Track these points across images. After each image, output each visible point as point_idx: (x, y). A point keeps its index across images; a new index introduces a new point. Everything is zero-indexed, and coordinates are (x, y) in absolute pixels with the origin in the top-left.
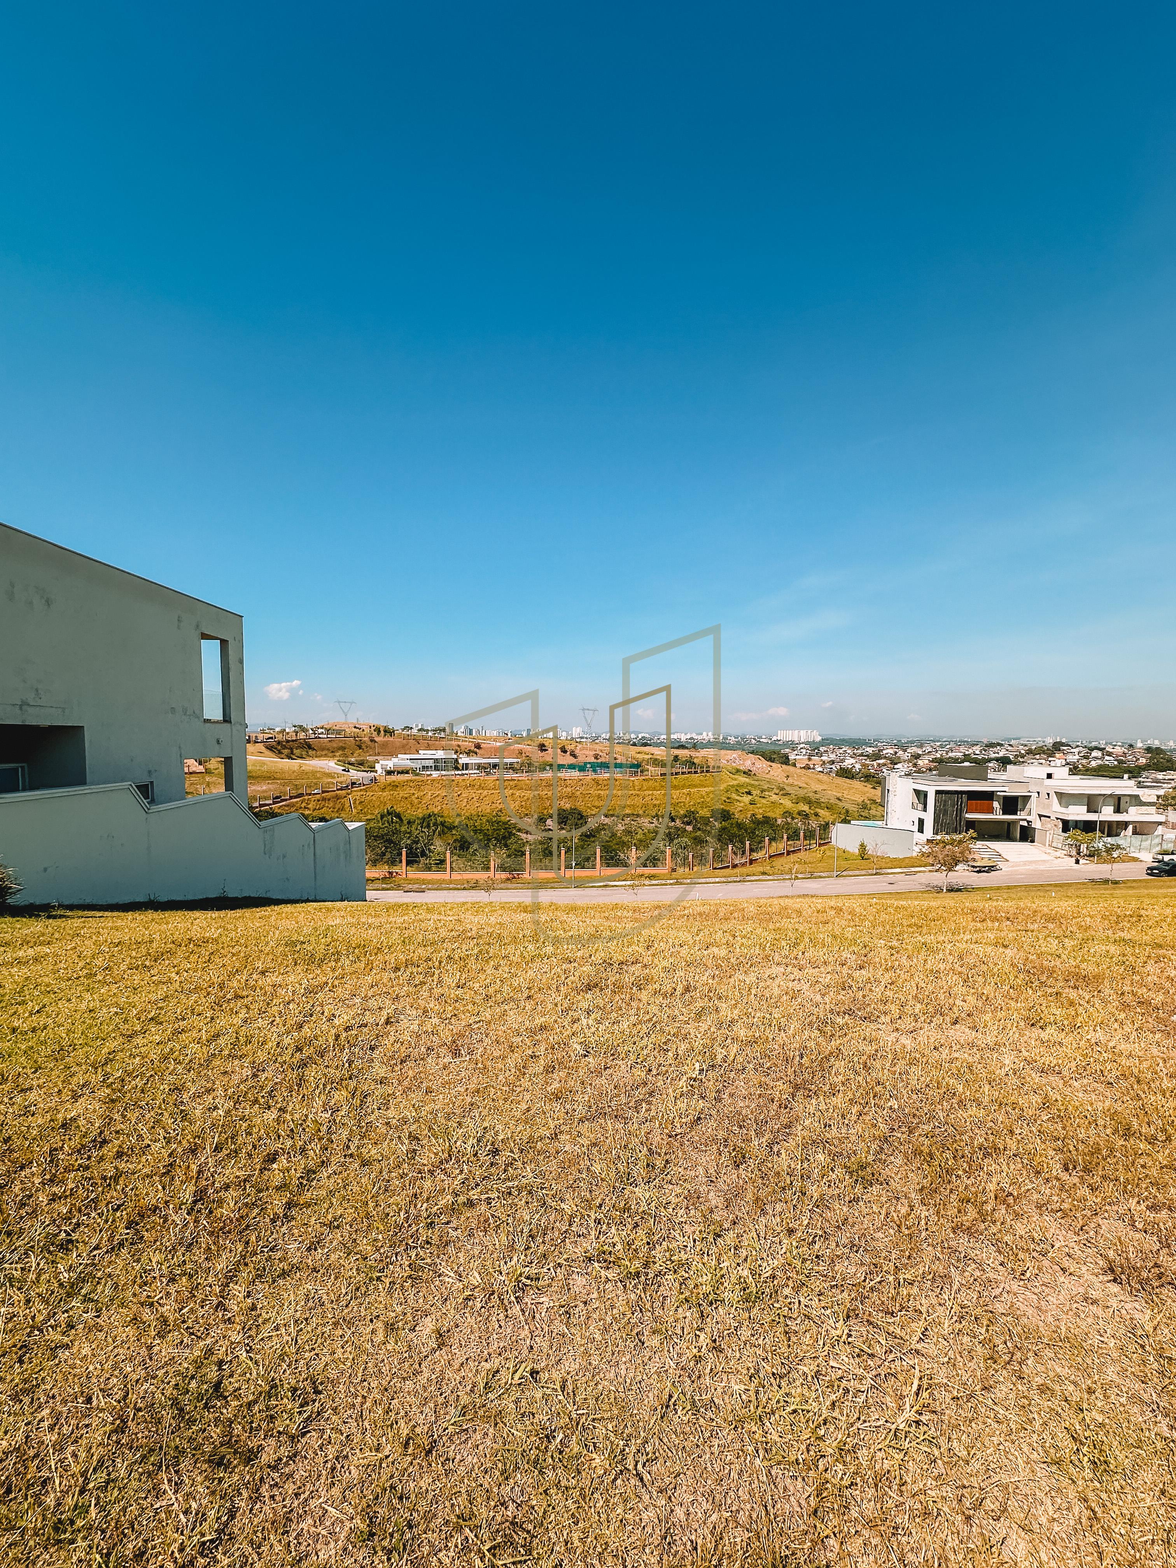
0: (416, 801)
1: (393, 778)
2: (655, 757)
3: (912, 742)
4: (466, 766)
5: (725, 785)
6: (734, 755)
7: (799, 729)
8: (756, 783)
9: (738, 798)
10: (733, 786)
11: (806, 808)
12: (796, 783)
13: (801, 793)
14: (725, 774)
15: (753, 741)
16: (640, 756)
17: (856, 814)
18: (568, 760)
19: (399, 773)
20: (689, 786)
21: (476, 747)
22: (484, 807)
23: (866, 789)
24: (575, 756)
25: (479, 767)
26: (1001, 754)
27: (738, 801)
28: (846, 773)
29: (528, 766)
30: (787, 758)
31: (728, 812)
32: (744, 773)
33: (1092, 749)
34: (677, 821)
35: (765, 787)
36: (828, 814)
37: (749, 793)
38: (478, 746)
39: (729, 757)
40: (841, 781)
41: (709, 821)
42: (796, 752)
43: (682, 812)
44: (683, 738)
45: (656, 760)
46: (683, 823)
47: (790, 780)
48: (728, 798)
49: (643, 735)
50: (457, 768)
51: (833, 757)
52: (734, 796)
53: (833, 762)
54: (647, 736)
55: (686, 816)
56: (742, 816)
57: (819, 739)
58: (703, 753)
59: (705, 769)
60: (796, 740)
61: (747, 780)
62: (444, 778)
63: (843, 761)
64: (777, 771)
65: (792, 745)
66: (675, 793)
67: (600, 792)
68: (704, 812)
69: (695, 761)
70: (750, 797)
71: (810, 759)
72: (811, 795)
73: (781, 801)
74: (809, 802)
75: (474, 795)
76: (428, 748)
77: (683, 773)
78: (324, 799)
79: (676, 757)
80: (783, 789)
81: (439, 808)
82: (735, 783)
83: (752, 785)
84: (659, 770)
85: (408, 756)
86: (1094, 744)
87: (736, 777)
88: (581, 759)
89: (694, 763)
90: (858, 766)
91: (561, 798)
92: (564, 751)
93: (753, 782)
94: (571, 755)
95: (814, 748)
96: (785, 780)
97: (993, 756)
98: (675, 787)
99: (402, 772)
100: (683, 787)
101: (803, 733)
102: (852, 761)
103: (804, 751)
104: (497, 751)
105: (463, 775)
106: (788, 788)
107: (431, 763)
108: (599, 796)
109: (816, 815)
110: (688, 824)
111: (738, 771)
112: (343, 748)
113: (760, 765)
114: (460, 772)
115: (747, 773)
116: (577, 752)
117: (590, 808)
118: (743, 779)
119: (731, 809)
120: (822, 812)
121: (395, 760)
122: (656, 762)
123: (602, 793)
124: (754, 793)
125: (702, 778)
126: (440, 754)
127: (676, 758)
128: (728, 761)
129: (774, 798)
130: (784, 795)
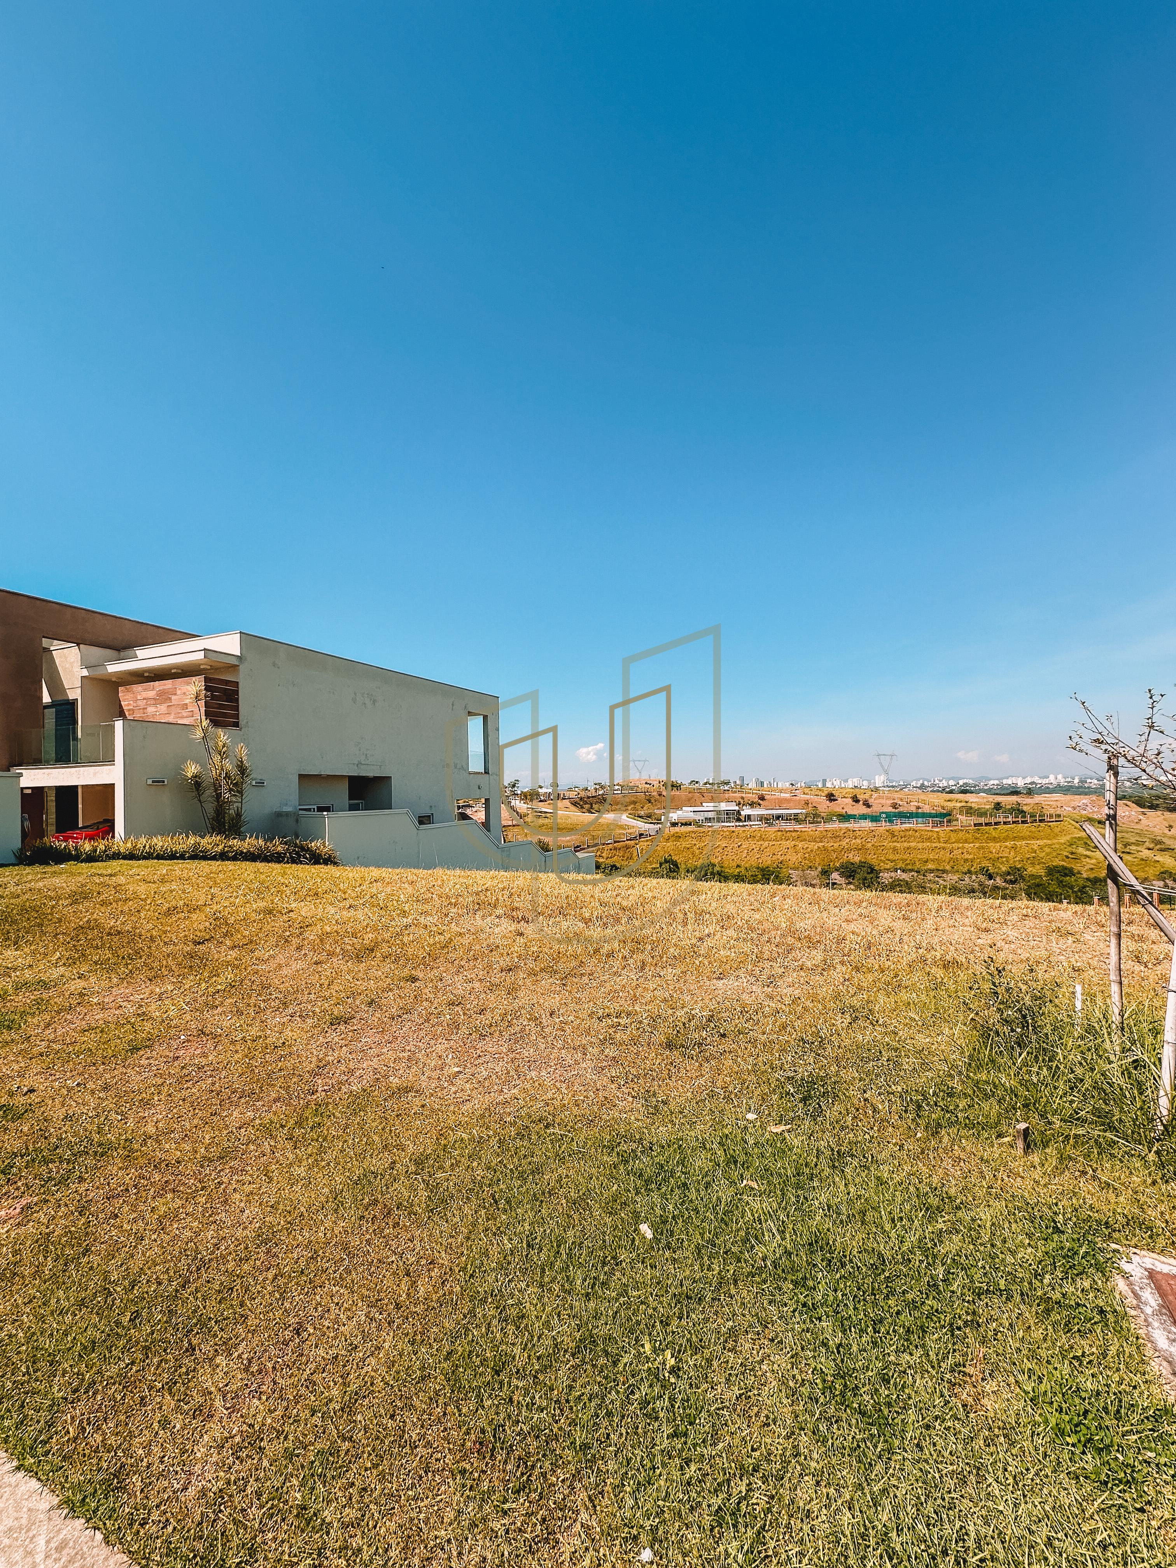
0: (697, 851)
1: (677, 829)
2: (970, 805)
4: (749, 818)
5: (1068, 838)
6: (1084, 800)
9: (1088, 853)
10: (1079, 839)
14: (1068, 824)
15: (1128, 784)
16: (950, 805)
18: (860, 809)
19: (682, 824)
20: (1015, 839)
21: (759, 799)
22: (764, 858)
24: (869, 806)
25: (761, 818)
27: (1087, 856)
29: (815, 817)
32: (1099, 822)
34: (998, 879)
38: (762, 798)
39: (1073, 804)
43: (1004, 869)
44: (1020, 783)
45: (971, 808)
46: (1005, 881)
48: (1072, 853)
49: (965, 781)
50: (739, 820)
52: (1081, 850)
54: (971, 781)
55: (1009, 874)
58: (1037, 799)
59: (1039, 818)
62: (725, 829)
64: (1154, 821)
66: (994, 847)
67: (895, 844)
68: (1037, 870)
69: (1025, 808)
73: (1157, 858)
75: (754, 846)
76: (712, 800)
77: (1005, 823)
78: (615, 849)
79: (998, 804)
80: (1160, 842)
81: (720, 858)
82: (1083, 834)
84: (973, 820)
85: (692, 809)
88: (876, 809)
89: (1023, 811)
91: (849, 850)
92: (856, 800)
94: (864, 804)
96: (1166, 831)
98: (994, 839)
99: (686, 824)
100: (1006, 839)
104: (780, 803)
105: (744, 826)
106: (1169, 842)
107: (710, 815)
108: (895, 849)
110: (1014, 883)
112: (634, 803)
113: (1127, 813)
114: (741, 824)
116: (871, 801)
117: (883, 862)
119: (1076, 867)
121: (680, 813)
122: (969, 811)
123: (898, 845)
125: (1033, 829)
126: (724, 806)
127: (998, 806)
128: (1074, 808)
129: (1146, 853)
130: (1161, 850)
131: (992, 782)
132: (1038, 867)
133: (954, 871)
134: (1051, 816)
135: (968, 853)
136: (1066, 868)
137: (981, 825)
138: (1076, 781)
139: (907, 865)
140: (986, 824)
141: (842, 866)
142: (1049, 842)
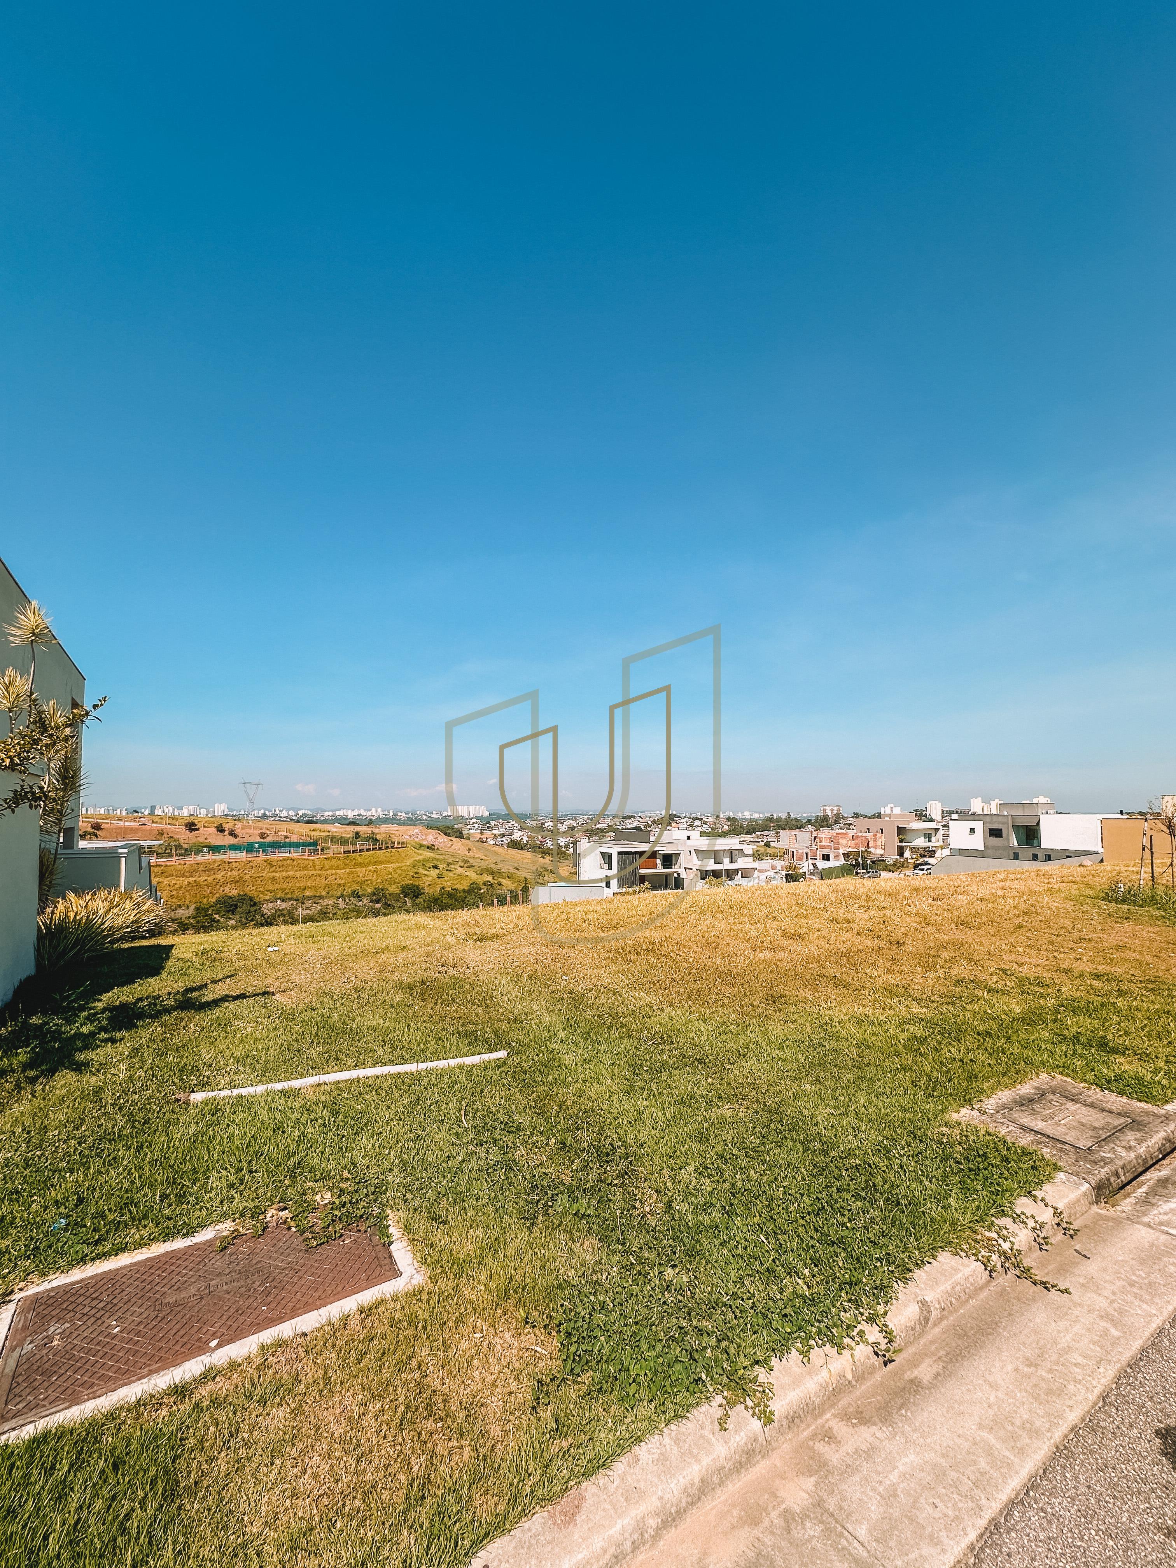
2: (330, 834)
3: (566, 816)
5: (411, 860)
6: (416, 830)
7: (468, 805)
8: (441, 857)
9: (426, 872)
10: (419, 861)
11: (490, 878)
12: (477, 856)
13: (484, 864)
14: (409, 850)
15: (425, 817)
16: (317, 834)
17: (533, 881)
18: (229, 840)
20: (375, 863)
21: (96, 827)
23: (536, 859)
24: (235, 836)
26: (635, 825)
27: (426, 875)
28: (515, 845)
29: (175, 849)
30: (461, 833)
31: (418, 887)
32: (428, 848)
33: (694, 819)
34: (366, 900)
35: (450, 861)
36: (509, 883)
37: (436, 867)
38: (100, 826)
39: (411, 833)
40: (513, 852)
41: (400, 897)
42: (468, 827)
43: (369, 891)
44: (351, 814)
45: (334, 837)
46: (372, 901)
47: (471, 854)
48: (416, 873)
49: (304, 812)
51: (502, 830)
52: (421, 871)
53: (503, 836)
54: (309, 813)
55: (373, 894)
56: (432, 890)
57: (487, 814)
58: (384, 828)
59: (389, 845)
60: (466, 815)
61: (432, 854)
63: (512, 834)
64: (458, 846)
65: (465, 821)
66: (361, 871)
67: (274, 874)
68: (394, 889)
69: (378, 837)
70: (437, 871)
71: (482, 833)
72: (493, 866)
73: (467, 874)
74: (492, 873)
77: (367, 850)
79: (357, 833)
80: (467, 862)
82: (421, 858)
83: (438, 860)
84: (341, 848)
86: (693, 815)
87: (420, 852)
88: (245, 839)
89: (377, 839)
90: (525, 838)
91: (225, 883)
92: (220, 829)
93: (438, 857)
94: (231, 834)
95: (486, 823)
96: (467, 853)
97: (629, 826)
98: (361, 865)
100: (369, 864)
101: (472, 808)
102: (520, 834)
103: (476, 825)
104: (125, 832)
106: (471, 861)
108: (273, 879)
109: (500, 884)
110: (378, 901)
111: (421, 846)
113: (442, 840)
115: (430, 848)
116: (237, 831)
117: (262, 893)
118: (428, 854)
119: (421, 885)
120: (504, 881)
122: (335, 840)
123: (277, 875)
124: (441, 866)
125: (387, 854)
127: (357, 835)
128: (410, 836)
129: (460, 870)
130: (468, 867)
131: (327, 814)
132: (394, 886)
133: (329, 896)
134: (398, 843)
135: (341, 878)
136: (415, 886)
137: (349, 852)
138: (391, 814)
139: (286, 894)
140: (353, 852)
141: (218, 901)
142: (399, 865)
